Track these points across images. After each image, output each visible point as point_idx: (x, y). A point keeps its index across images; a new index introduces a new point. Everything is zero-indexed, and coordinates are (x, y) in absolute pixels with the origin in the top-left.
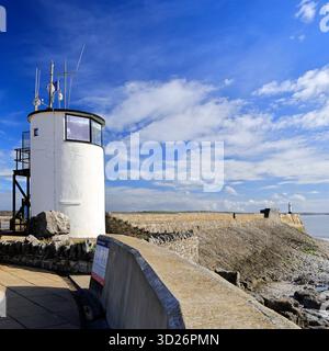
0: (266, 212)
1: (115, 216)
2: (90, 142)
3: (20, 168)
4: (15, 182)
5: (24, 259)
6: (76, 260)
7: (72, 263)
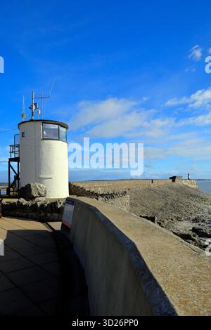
0: (173, 179)
1: (75, 184)
2: (59, 140)
3: (13, 157)
4: (10, 166)
5: (17, 213)
6: (52, 212)
7: (49, 215)
